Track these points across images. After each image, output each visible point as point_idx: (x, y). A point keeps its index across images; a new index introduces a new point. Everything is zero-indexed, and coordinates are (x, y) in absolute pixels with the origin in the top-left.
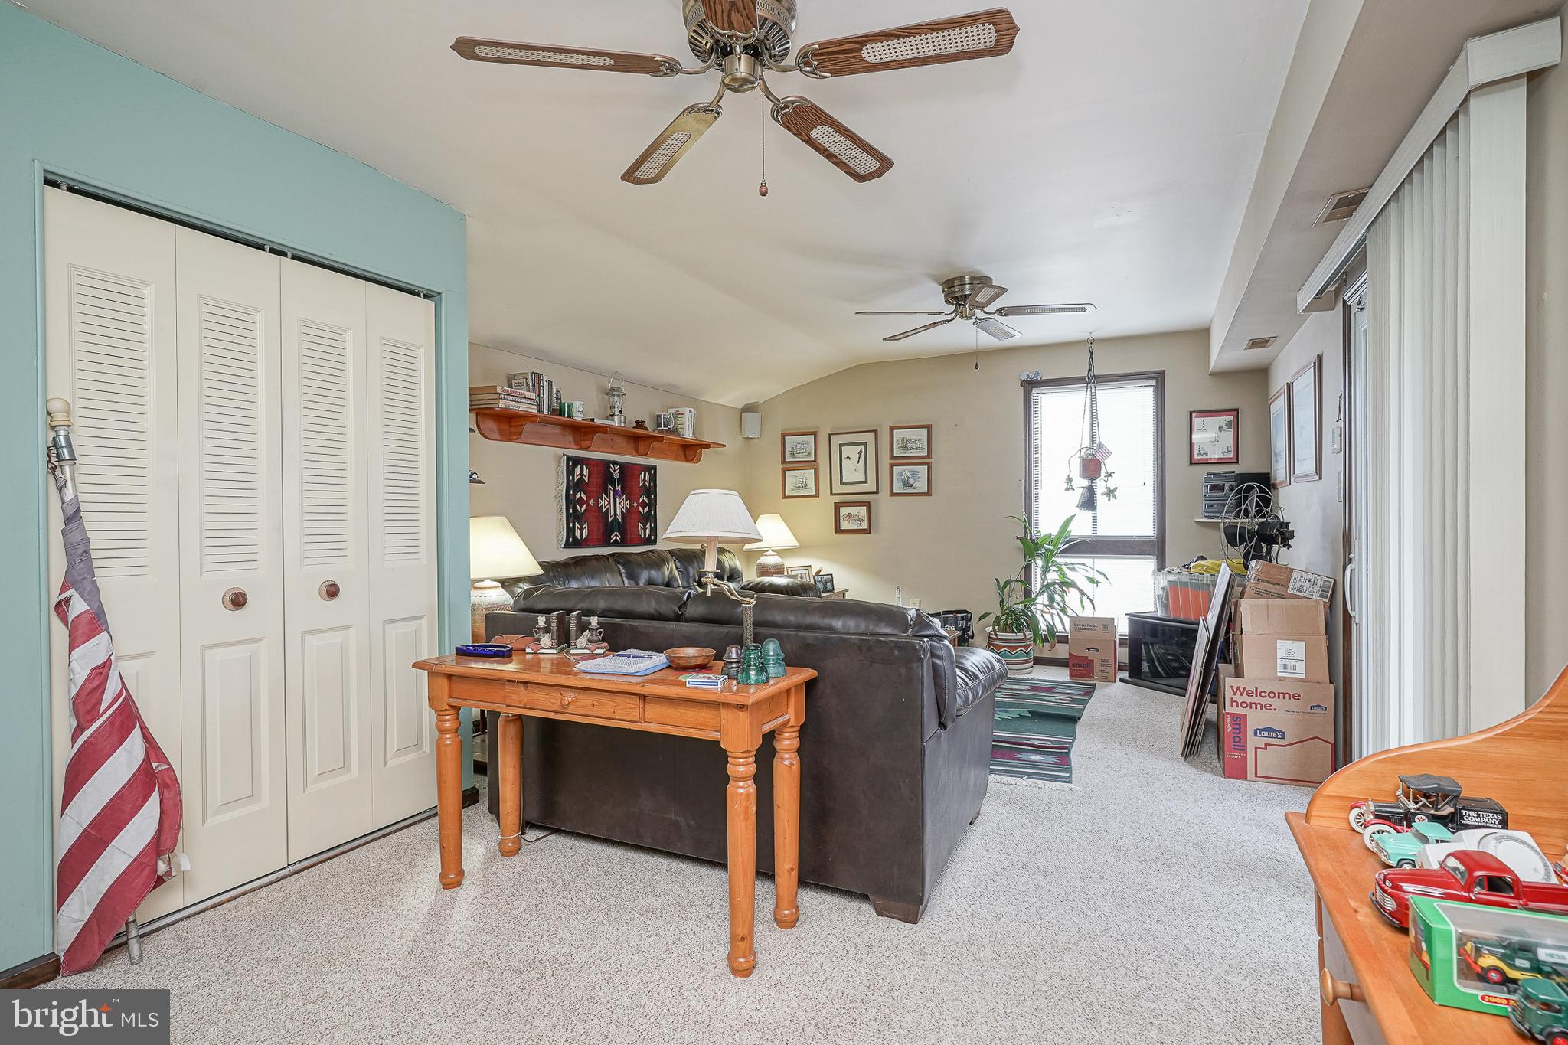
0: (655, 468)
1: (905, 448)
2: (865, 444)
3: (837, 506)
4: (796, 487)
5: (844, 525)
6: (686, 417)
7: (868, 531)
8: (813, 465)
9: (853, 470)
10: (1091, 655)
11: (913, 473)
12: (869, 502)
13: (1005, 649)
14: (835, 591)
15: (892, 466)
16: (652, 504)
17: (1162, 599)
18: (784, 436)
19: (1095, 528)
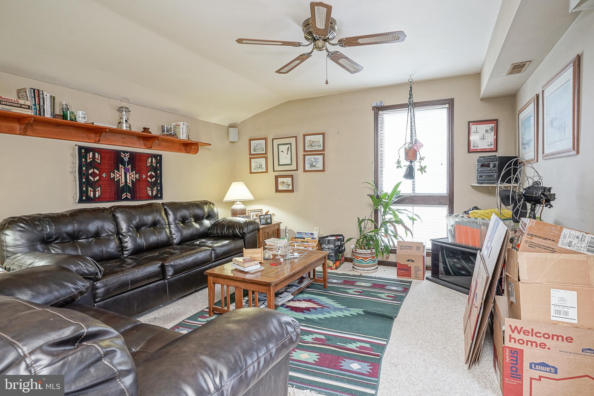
0: (161, 156)
1: (311, 146)
2: (290, 144)
3: (277, 177)
4: (257, 167)
5: (280, 188)
6: (181, 127)
7: (292, 191)
8: (264, 156)
9: (285, 159)
10: (410, 264)
11: (315, 159)
12: (293, 175)
13: (361, 258)
14: (273, 223)
15: (304, 155)
16: (159, 176)
17: (451, 232)
18: (250, 140)
19: (414, 190)
